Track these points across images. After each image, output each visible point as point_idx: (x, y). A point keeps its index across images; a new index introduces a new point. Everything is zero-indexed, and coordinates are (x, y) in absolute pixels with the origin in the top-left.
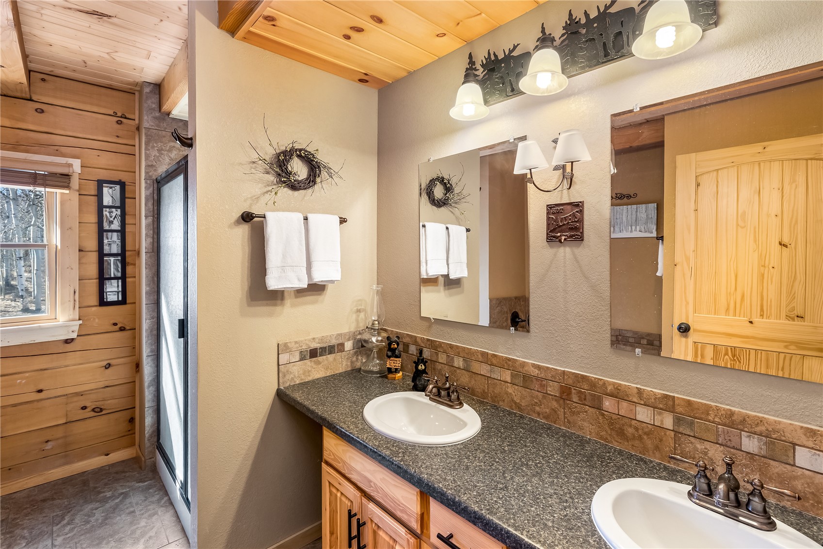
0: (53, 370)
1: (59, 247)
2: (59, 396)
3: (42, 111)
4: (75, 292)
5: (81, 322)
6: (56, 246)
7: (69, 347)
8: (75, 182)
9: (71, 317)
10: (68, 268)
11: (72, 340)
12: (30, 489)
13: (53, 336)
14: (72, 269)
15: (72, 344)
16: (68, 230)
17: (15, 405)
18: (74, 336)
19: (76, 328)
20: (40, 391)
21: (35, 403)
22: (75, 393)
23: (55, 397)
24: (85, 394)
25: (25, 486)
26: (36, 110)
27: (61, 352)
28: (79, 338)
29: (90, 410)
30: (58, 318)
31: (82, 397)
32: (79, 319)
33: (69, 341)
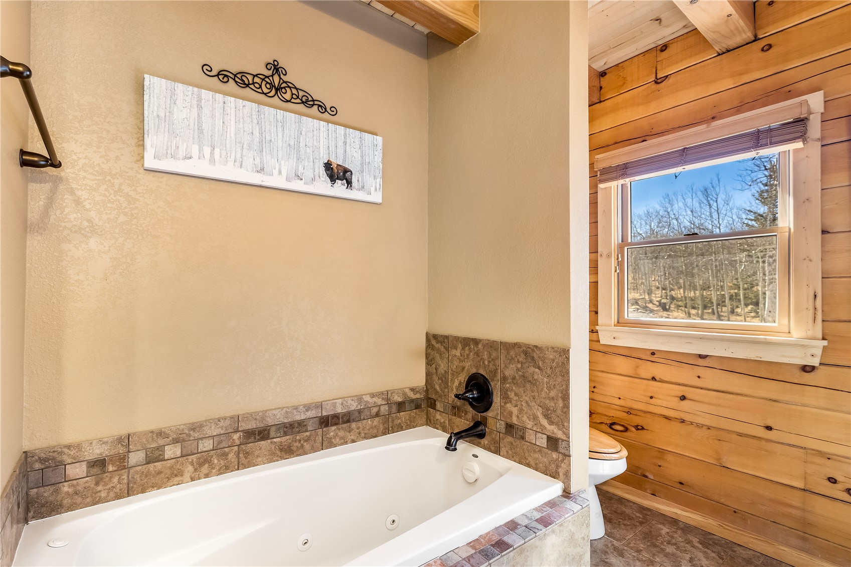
0: (787, 406)
1: (792, 230)
2: (793, 446)
3: (770, 46)
4: (815, 296)
5: (825, 343)
6: (790, 229)
7: (808, 378)
8: (815, 128)
9: (810, 333)
10: (805, 259)
11: (813, 368)
12: (756, 553)
13: (784, 356)
14: (811, 261)
15: (812, 374)
16: (804, 202)
17: (740, 435)
18: (815, 362)
19: (819, 352)
20: (769, 428)
21: (763, 443)
22: (817, 451)
23: (789, 445)
24: (835, 460)
25: (750, 545)
26: (763, 50)
27: (796, 381)
28: (822, 367)
29: (843, 489)
30: (791, 332)
31: (828, 462)
32: (824, 339)
33: (808, 369)
